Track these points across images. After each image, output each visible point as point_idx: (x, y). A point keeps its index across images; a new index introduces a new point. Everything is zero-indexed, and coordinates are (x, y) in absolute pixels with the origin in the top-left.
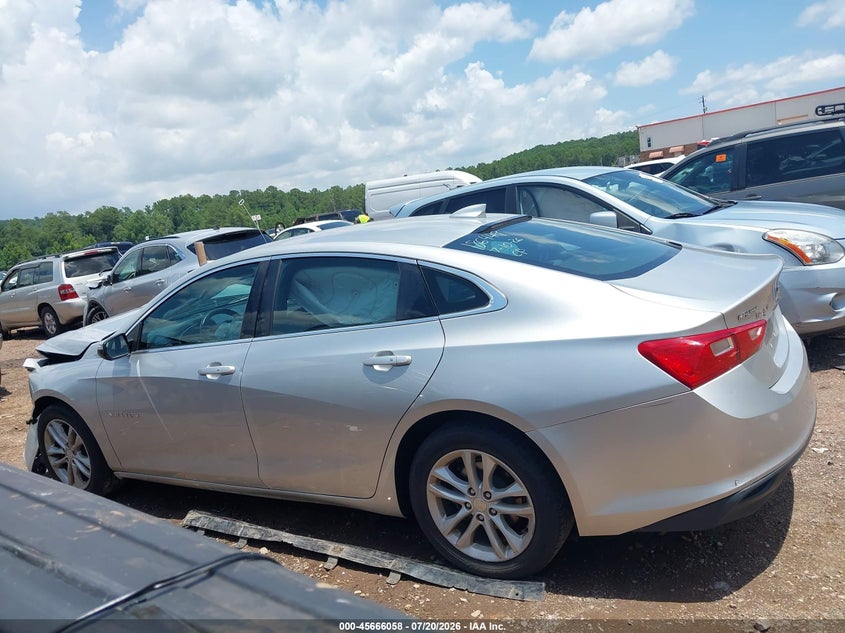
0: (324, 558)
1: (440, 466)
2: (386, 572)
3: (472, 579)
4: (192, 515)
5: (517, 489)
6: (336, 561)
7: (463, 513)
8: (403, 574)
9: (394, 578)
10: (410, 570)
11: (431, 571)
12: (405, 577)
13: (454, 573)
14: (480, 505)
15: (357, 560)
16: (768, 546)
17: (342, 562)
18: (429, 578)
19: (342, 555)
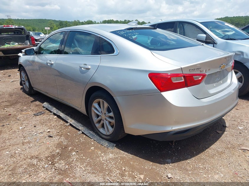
0: (67, 122)
1: (95, 103)
2: (79, 130)
3: (99, 138)
4: (45, 103)
5: (111, 114)
6: (69, 124)
7: (100, 118)
8: (83, 132)
9: (81, 132)
10: (85, 131)
11: (90, 133)
12: (83, 133)
13: (95, 135)
14: (103, 117)
15: (74, 125)
16: (195, 153)
17: (71, 125)
18: (88, 135)
19: (71, 123)
